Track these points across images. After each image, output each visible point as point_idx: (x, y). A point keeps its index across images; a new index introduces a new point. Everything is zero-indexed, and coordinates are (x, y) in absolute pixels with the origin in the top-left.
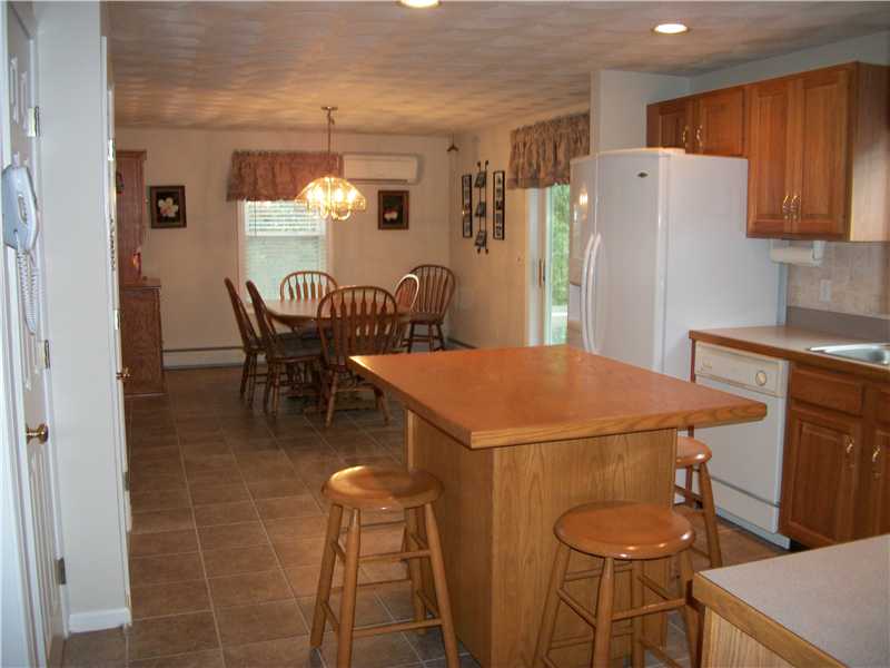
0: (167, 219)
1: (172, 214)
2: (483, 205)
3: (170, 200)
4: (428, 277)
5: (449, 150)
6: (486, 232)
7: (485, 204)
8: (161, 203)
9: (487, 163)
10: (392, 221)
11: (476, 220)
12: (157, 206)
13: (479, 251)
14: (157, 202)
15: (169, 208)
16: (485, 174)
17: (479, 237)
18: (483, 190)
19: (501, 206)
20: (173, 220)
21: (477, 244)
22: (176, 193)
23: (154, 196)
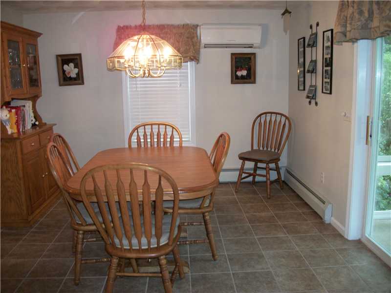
0: (71, 78)
1: (73, 75)
2: (314, 62)
3: (72, 65)
4: (270, 121)
5: (283, 14)
6: (315, 86)
7: (315, 62)
8: (66, 67)
9: (318, 25)
10: (243, 77)
11: (308, 75)
12: (63, 68)
13: (310, 102)
14: (63, 66)
15: (71, 70)
16: (316, 34)
17: (310, 91)
18: (314, 49)
19: (329, 63)
20: (75, 79)
21: (308, 97)
22: (75, 59)
23: (60, 61)
